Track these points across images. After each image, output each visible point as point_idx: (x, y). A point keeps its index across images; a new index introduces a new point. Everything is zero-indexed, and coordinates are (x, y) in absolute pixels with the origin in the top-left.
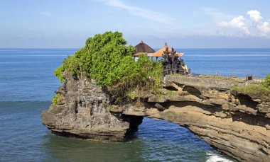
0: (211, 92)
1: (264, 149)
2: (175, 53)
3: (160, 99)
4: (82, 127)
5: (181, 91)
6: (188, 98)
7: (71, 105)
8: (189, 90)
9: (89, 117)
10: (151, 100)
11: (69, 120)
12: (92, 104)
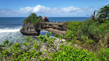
0: (54, 25)
2: (47, 18)
3: (44, 27)
4: (29, 32)
5: (48, 25)
6: (50, 26)
7: (26, 28)
8: (50, 25)
9: (30, 31)
10: (43, 27)
11: (26, 31)
12: (31, 28)
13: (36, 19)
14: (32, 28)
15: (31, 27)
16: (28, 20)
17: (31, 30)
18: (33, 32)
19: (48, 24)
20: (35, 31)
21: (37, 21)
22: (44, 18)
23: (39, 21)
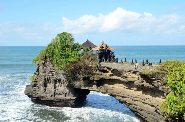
0: (128, 73)
1: (158, 111)
2: (108, 47)
3: (96, 78)
4: (49, 96)
5: (110, 73)
6: (115, 77)
7: (42, 82)
8: (115, 72)
9: (53, 90)
10: (91, 79)
11: (40, 91)
12: (55, 81)
13: (68, 51)
14: (60, 80)
15: (56, 77)
16: (47, 55)
17: (55, 87)
18: (62, 97)
19: (109, 69)
20: (67, 91)
21: (71, 59)
22: (98, 48)
23: (80, 60)
